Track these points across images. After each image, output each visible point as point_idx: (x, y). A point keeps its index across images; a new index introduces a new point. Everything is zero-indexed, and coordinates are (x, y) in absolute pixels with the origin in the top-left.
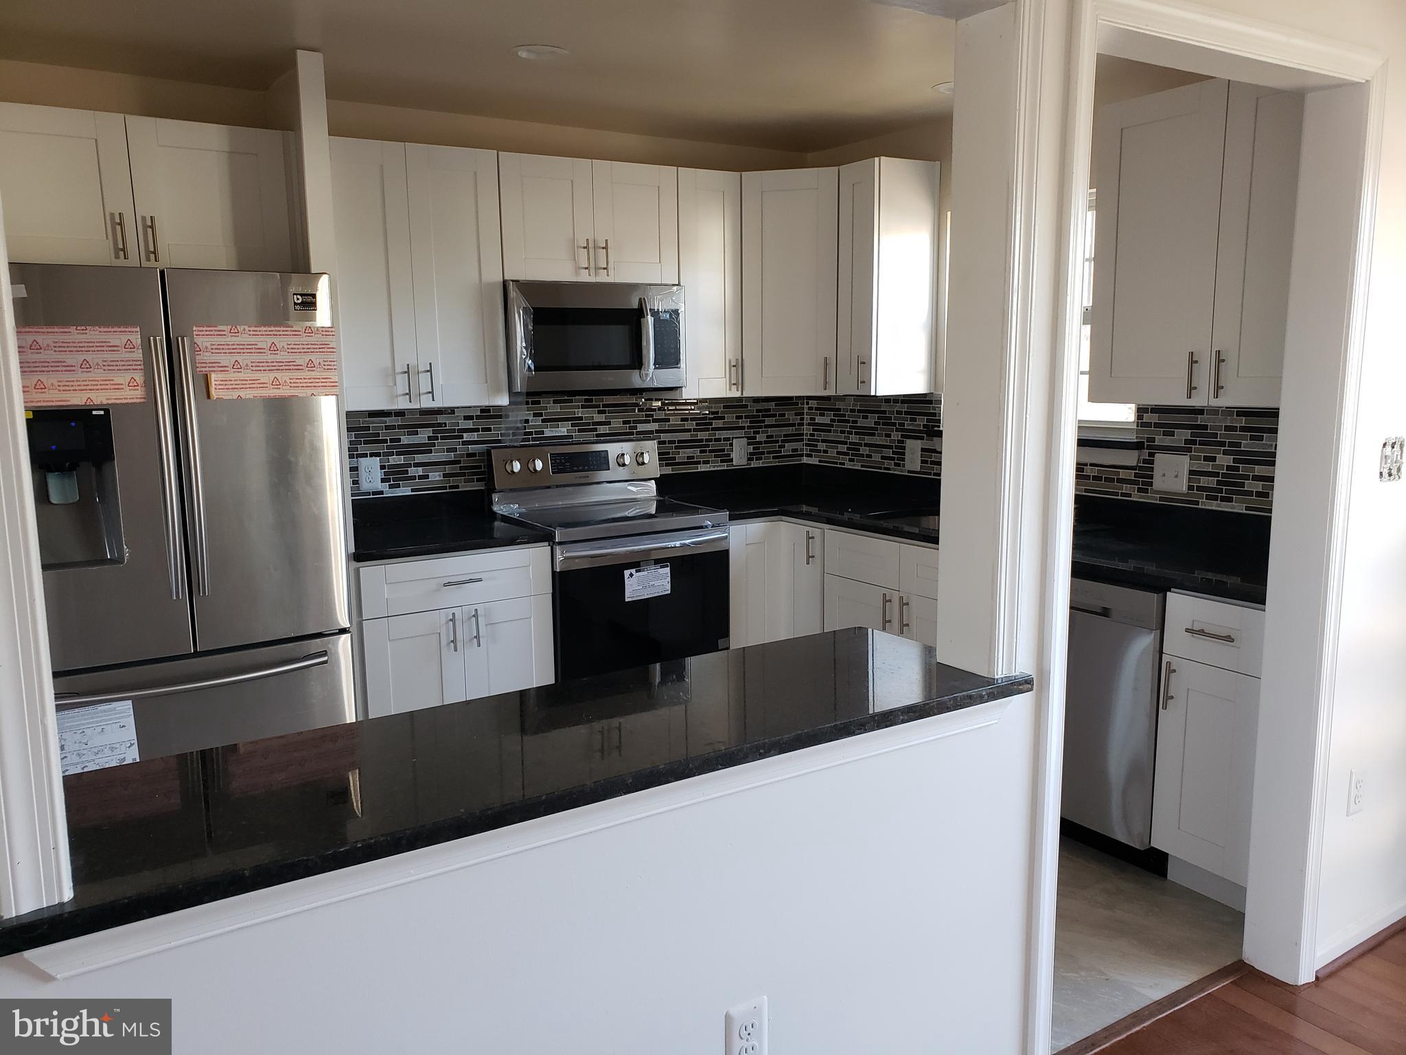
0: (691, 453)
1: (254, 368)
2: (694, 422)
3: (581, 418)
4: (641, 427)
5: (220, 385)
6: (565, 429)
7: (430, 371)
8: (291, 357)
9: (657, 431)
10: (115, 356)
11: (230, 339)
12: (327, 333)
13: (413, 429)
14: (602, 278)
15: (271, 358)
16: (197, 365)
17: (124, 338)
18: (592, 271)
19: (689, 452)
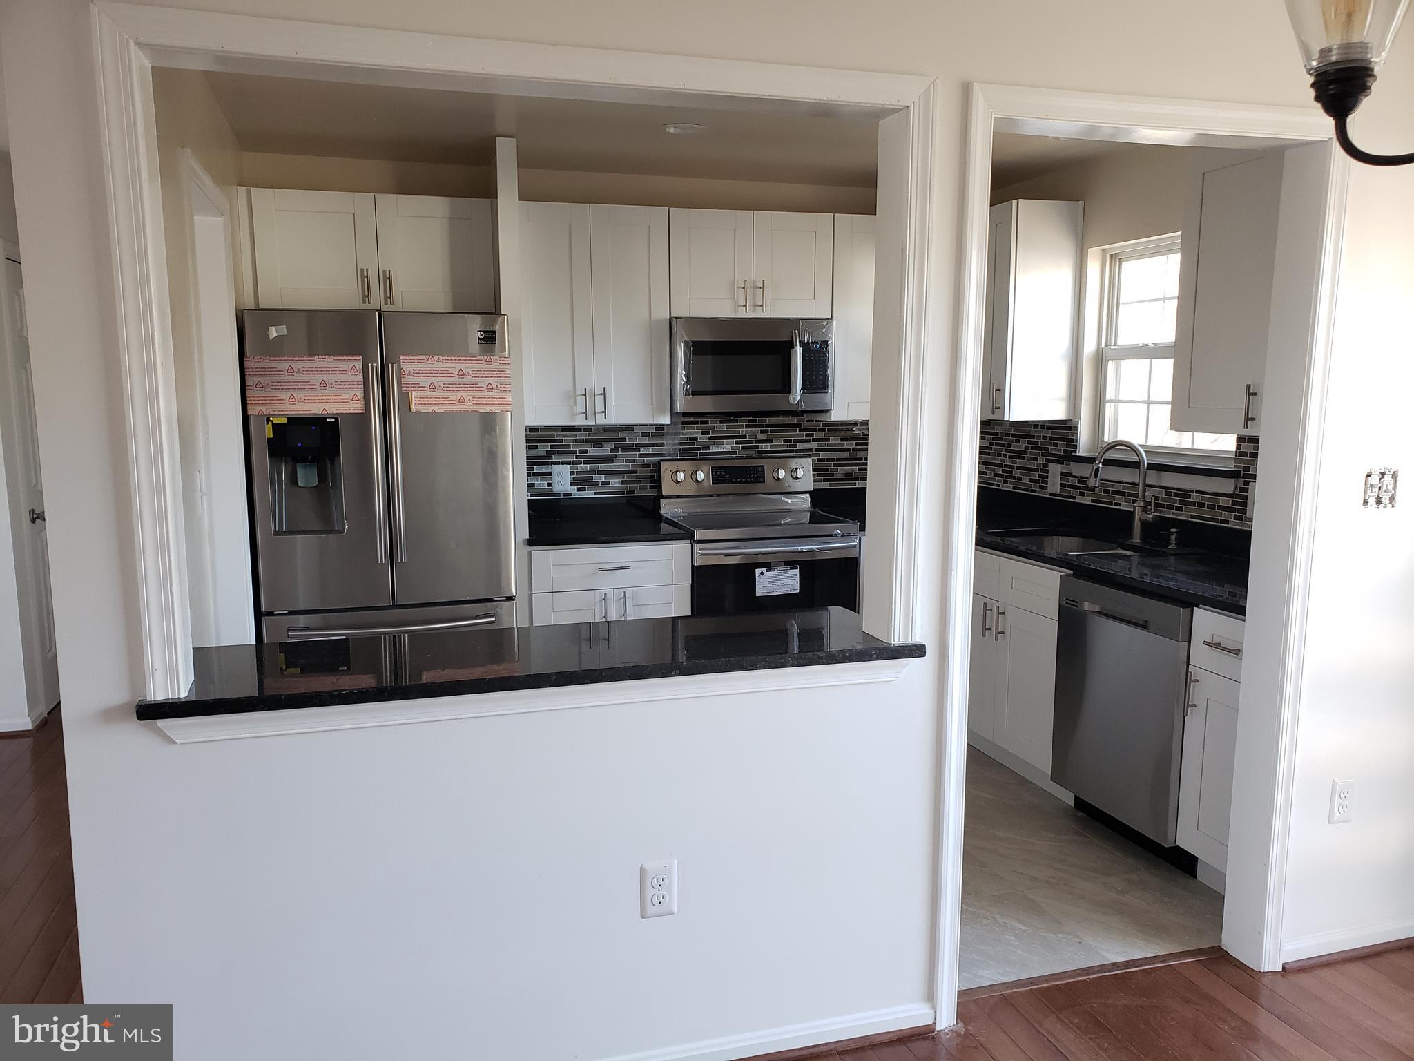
0: (849, 470)
1: (445, 389)
2: (854, 443)
3: (745, 437)
4: (801, 446)
5: (419, 401)
6: (730, 446)
7: (604, 394)
8: (474, 381)
9: (817, 450)
10: (344, 378)
11: (428, 366)
12: (504, 362)
13: (598, 443)
14: (759, 314)
15: (458, 380)
16: (403, 385)
17: (351, 365)
18: (750, 308)
19: (847, 469)
